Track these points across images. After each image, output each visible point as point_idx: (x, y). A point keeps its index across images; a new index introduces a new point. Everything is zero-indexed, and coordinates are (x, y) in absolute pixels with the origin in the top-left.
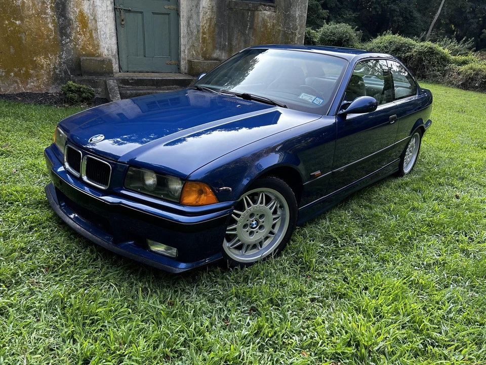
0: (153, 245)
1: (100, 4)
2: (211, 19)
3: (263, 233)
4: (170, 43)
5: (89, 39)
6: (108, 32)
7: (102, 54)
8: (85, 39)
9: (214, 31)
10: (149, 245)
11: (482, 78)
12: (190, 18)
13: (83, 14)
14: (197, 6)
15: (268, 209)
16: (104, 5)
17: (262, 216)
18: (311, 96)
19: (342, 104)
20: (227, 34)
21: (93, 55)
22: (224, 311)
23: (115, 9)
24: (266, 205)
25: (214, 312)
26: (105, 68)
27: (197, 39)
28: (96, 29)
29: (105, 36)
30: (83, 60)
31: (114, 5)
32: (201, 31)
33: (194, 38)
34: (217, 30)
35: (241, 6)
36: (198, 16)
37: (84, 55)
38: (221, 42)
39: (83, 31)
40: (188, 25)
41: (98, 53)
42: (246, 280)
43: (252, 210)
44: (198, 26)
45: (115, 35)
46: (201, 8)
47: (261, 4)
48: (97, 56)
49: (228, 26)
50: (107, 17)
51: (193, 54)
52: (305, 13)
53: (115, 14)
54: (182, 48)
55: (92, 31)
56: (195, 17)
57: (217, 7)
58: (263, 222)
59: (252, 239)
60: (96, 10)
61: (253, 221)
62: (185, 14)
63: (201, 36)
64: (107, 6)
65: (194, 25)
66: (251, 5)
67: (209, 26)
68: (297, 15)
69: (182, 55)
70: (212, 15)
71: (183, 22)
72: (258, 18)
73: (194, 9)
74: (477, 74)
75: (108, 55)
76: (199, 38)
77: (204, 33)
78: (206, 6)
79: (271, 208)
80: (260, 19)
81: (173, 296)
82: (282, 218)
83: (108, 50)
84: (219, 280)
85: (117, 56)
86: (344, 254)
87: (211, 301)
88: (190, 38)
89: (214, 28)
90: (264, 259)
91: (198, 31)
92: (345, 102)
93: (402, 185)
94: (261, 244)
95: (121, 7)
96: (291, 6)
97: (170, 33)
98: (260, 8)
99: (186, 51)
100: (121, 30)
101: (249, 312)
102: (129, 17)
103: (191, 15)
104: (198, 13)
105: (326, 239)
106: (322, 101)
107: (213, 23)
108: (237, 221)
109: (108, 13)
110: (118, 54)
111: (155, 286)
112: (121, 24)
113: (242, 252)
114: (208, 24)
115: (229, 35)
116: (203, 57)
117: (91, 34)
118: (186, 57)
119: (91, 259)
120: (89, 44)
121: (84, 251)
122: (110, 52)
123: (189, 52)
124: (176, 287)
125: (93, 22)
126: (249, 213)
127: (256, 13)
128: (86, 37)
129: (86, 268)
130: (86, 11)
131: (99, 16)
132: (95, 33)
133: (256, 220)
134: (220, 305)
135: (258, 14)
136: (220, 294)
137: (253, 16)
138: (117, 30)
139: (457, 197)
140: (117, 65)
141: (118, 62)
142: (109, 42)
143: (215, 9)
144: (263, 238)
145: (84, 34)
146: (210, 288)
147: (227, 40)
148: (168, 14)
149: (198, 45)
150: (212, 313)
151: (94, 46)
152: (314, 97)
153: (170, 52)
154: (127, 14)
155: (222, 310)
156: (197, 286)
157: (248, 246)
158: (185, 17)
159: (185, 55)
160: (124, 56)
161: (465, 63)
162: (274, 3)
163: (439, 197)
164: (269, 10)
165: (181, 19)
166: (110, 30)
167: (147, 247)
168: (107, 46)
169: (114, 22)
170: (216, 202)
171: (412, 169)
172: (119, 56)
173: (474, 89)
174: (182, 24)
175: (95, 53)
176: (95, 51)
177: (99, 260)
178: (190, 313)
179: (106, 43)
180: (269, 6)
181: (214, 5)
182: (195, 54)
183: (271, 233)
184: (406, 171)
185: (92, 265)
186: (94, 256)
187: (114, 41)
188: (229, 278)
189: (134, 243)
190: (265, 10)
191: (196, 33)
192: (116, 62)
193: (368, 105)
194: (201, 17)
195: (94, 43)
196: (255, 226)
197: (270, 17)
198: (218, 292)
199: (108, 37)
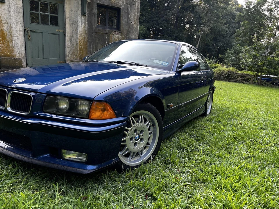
0: (66, 154)
1: (15, 27)
2: (84, 38)
3: (143, 144)
4: (59, 51)
5: (7, 46)
6: (19, 43)
7: (15, 56)
8: (4, 47)
9: (86, 45)
10: (64, 155)
11: (225, 74)
12: (72, 37)
13: (3, 32)
14: (76, 30)
15: (145, 126)
16: (18, 27)
17: (142, 131)
18: (160, 61)
19: (179, 66)
20: (94, 46)
21: (9, 56)
22: (127, 199)
23: (24, 30)
24: (144, 123)
25: (120, 201)
26: (17, 64)
27: (76, 48)
28: (12, 41)
29: (17, 45)
30: (2, 59)
31: (24, 28)
32: (79, 44)
33: (74, 48)
34: (88, 44)
35: (102, 31)
36: (77, 35)
37: (3, 56)
38: (91, 51)
39: (3, 42)
40: (71, 40)
41: (12, 55)
42: (136, 176)
43: (136, 126)
44: (77, 41)
45: (24, 45)
46: (79, 31)
47: (113, 31)
48: (12, 57)
49: (95, 42)
50: (19, 34)
51: (74, 57)
52: (137, 36)
53: (25, 33)
54: (67, 54)
55: (9, 42)
56: (75, 36)
57: (88, 31)
58: (143, 136)
59: (136, 149)
60: (12, 29)
61: (136, 135)
62: (69, 35)
63: (79, 47)
64: (19, 28)
65: (75, 40)
66: (107, 31)
67: (84, 41)
68: (133, 37)
69: (67, 58)
70: (85, 35)
71: (68, 39)
72: (112, 38)
73: (74, 32)
74: (222, 73)
75: (19, 57)
76: (77, 48)
77: (80, 45)
78: (82, 30)
79: (147, 125)
80: (113, 39)
81: (85, 193)
82: (154, 134)
83: (19, 54)
84: (116, 179)
85: (25, 58)
86: (194, 156)
87: (115, 193)
88: (72, 48)
89: (87, 43)
90: (145, 163)
91: (77, 44)
92: (180, 65)
93: (209, 119)
94: (142, 151)
95: (29, 29)
96: (129, 33)
97: (59, 45)
98: (113, 33)
99: (70, 56)
100: (28, 42)
101: (145, 198)
102: (33, 35)
103: (73, 35)
104: (77, 34)
105: (180, 148)
106: (167, 64)
107: (86, 40)
108: (126, 135)
109: (20, 32)
110: (26, 56)
111: (68, 187)
112: (29, 39)
113: (129, 159)
114: (83, 40)
115: (95, 47)
116: (80, 59)
117: (8, 44)
118: (70, 59)
119: (13, 172)
120: (7, 50)
121: (7, 167)
122: (21, 55)
123: (71, 56)
124: (86, 186)
125: (10, 36)
126: (134, 129)
127: (111, 35)
128: (4, 45)
129: (9, 179)
130: (5, 30)
131: (14, 33)
132: (11, 43)
133: (138, 135)
134: (123, 195)
135: (112, 36)
136: (120, 188)
137: (109, 37)
138: (25, 42)
139: (241, 124)
140: (25, 63)
141: (25, 61)
142: (20, 49)
143: (87, 33)
144: (143, 147)
145: (3, 44)
146: (112, 185)
147: (94, 49)
148: (58, 34)
149: (77, 52)
150: (118, 201)
151: (10, 51)
152: (162, 62)
153: (59, 56)
154: (32, 33)
155: (125, 199)
156: (101, 184)
157: (134, 153)
158: (69, 36)
159: (69, 58)
160: (29, 58)
161: (215, 67)
162: (120, 31)
163: (231, 125)
164: (118, 34)
165: (66, 37)
166: (21, 42)
167: (61, 157)
168: (18, 51)
169: (24, 37)
170: (114, 117)
171: (210, 112)
172: (26, 58)
173: (222, 80)
174: (67, 40)
175: (10, 55)
176: (10, 54)
177: (20, 172)
178: (102, 202)
179: (18, 50)
180: (117, 32)
181: (86, 30)
182: (75, 57)
183: (148, 144)
184: (208, 113)
185: (14, 177)
186: (16, 169)
187: (23, 48)
188: (124, 176)
189: (50, 155)
190: (116, 34)
191: (76, 45)
192: (24, 61)
193: (194, 66)
194: (79, 36)
195: (10, 49)
196: (137, 138)
197: (118, 38)
198: (119, 187)
199: (19, 46)
